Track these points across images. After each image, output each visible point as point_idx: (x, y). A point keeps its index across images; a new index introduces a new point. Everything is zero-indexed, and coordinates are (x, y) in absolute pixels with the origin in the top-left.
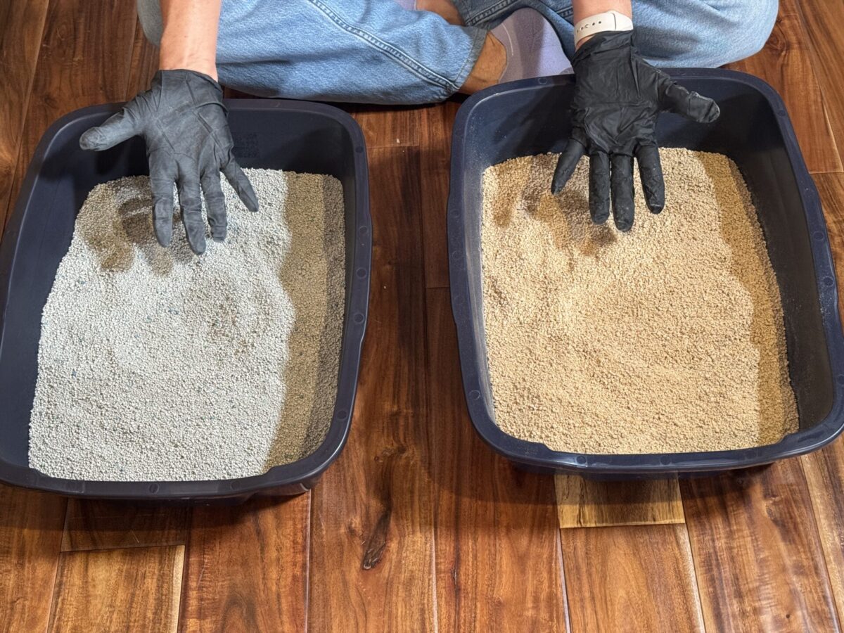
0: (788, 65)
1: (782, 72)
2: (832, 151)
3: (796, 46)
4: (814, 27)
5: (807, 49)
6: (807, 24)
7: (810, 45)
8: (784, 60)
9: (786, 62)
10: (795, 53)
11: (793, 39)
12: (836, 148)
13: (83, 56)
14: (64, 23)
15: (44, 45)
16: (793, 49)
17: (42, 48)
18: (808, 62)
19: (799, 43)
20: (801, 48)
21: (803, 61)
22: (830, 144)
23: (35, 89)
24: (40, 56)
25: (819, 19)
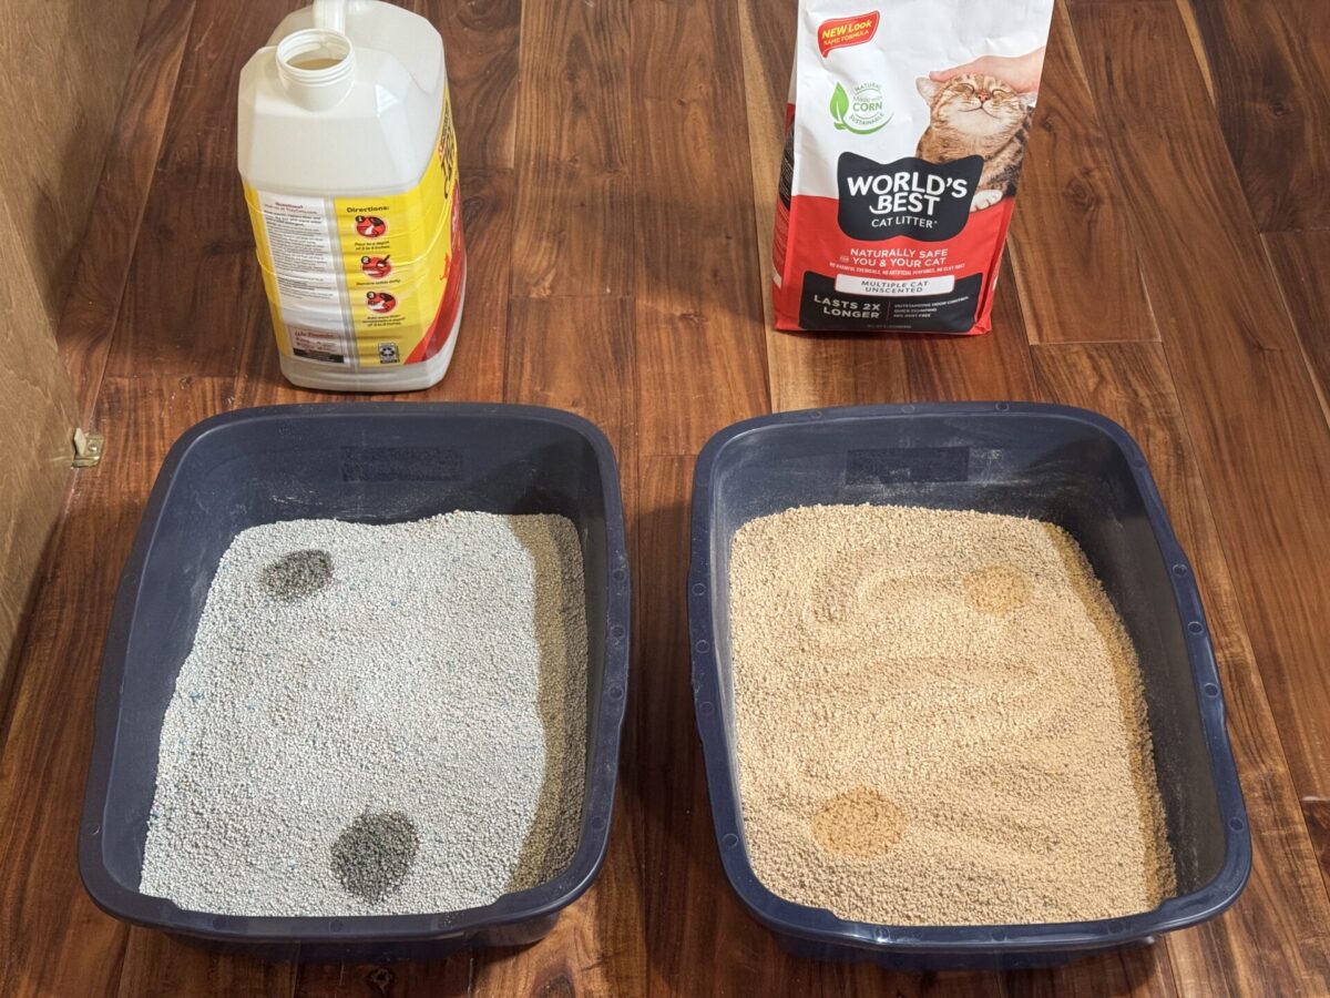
0: (1096, 221)
1: (1089, 228)
2: (1148, 317)
3: (1107, 201)
4: (1131, 180)
5: (1121, 204)
6: (1122, 177)
7: (1125, 200)
8: (1092, 216)
9: (1094, 218)
10: (1106, 207)
11: (1105, 193)
12: (1153, 315)
13: (210, 183)
14: (187, 146)
15: (160, 170)
16: (1103, 203)
17: (156, 172)
18: (1122, 219)
19: (1112, 197)
20: (1113, 204)
21: (1116, 216)
22: (1146, 310)
23: (146, 219)
24: (155, 182)
25: (1138, 173)
